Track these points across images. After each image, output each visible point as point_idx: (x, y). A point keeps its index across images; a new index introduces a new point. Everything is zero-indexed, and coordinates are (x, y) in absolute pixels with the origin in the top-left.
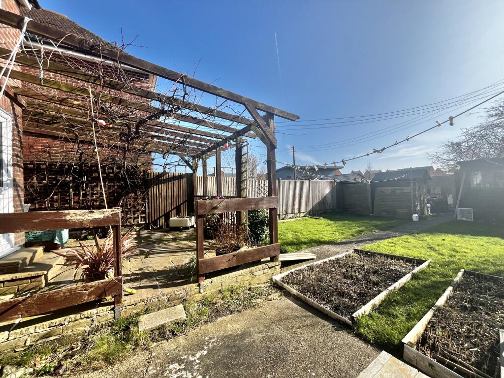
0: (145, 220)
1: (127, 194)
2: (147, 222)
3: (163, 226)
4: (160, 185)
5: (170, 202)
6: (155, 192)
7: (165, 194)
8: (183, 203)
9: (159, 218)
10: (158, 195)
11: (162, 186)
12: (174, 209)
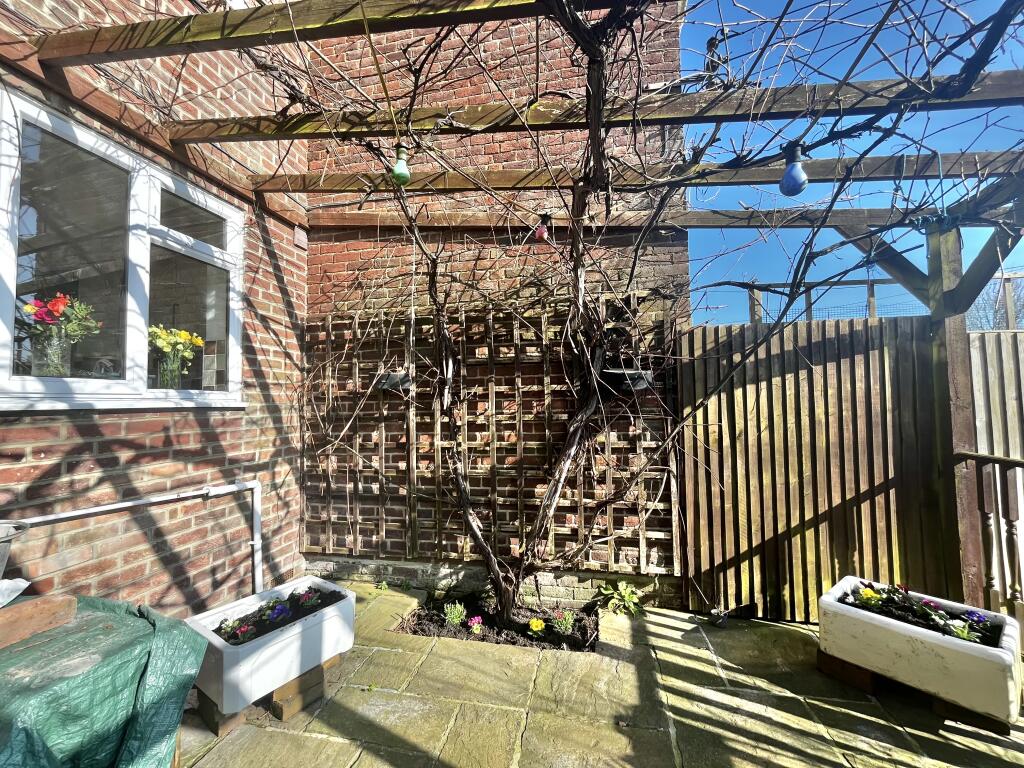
0: (667, 561)
1: (591, 430)
2: (677, 572)
3: (753, 606)
4: (738, 393)
5: (794, 480)
6: (713, 429)
7: (765, 435)
8: (871, 494)
9: (736, 561)
10: (726, 441)
11: (748, 397)
12: (815, 522)
